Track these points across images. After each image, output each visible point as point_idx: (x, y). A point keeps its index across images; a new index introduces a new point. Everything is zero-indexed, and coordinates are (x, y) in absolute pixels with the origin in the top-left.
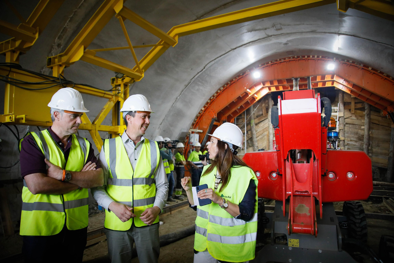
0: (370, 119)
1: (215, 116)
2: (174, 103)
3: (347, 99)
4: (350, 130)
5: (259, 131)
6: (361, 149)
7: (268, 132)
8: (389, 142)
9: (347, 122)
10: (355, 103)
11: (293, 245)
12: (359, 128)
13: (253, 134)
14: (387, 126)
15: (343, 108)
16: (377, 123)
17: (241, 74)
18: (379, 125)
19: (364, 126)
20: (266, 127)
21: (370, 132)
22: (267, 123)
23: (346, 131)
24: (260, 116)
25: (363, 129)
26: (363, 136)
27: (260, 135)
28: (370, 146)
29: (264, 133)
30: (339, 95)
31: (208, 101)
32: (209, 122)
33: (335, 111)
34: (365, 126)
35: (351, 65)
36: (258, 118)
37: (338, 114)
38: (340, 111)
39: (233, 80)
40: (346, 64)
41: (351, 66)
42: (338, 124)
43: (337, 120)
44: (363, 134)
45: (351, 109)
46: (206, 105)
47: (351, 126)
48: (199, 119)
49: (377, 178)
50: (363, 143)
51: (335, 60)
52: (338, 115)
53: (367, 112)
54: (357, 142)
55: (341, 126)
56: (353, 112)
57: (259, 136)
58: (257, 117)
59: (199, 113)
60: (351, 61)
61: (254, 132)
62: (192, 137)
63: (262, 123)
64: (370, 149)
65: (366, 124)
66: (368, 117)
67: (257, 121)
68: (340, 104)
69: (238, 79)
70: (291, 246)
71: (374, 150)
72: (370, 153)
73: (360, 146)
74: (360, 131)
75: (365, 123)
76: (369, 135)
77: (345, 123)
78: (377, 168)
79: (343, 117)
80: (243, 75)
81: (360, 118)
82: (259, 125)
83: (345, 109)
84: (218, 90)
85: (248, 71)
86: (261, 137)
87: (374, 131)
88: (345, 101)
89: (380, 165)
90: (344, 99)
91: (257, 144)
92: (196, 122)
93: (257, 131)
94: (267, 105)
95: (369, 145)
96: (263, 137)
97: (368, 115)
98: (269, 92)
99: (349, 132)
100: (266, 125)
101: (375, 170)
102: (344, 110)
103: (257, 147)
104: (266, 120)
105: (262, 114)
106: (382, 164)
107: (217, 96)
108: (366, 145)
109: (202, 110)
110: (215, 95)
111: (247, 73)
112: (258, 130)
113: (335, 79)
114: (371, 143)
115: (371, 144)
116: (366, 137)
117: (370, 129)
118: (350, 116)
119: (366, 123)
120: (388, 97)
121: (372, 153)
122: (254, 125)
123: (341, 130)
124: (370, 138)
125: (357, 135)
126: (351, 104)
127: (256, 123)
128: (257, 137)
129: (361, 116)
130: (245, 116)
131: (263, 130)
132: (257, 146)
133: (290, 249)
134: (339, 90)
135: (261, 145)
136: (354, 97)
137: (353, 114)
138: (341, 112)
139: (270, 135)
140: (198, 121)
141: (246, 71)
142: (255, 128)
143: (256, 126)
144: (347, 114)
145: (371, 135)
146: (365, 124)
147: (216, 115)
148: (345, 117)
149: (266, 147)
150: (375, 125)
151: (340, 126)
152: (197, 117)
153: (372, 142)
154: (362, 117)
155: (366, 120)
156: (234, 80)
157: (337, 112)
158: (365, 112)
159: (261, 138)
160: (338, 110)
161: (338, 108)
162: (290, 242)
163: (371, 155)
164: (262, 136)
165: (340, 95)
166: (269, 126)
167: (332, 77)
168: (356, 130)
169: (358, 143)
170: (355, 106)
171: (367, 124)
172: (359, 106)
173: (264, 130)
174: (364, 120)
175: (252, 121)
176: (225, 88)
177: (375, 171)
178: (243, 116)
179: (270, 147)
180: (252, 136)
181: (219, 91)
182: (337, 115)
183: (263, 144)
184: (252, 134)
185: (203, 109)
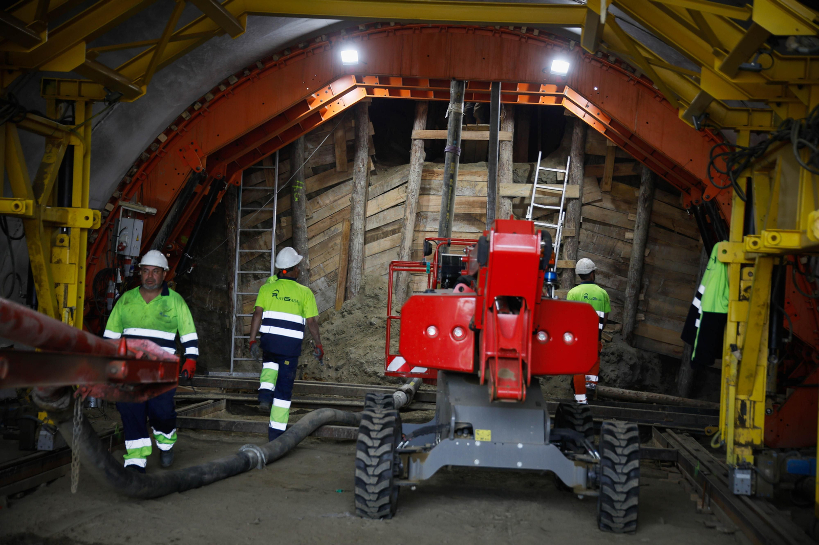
0: (650, 212)
1: (202, 167)
2: (99, 122)
3: (594, 147)
4: (594, 241)
5: (316, 217)
6: (617, 299)
7: (346, 224)
8: (693, 283)
9: (589, 217)
10: (617, 160)
11: (482, 439)
12: (617, 238)
13: (298, 228)
14: (692, 238)
15: (582, 174)
16: (669, 224)
17: (301, 45)
18: (673, 231)
19: (632, 230)
20: (342, 207)
21: (647, 252)
22: (347, 195)
23: (582, 244)
24: (325, 170)
25: (630, 241)
26: (627, 260)
27: (318, 235)
28: (644, 291)
29: (332, 229)
30: (575, 130)
31: (184, 116)
32: (178, 182)
33: (557, 178)
34: (636, 231)
35: (610, 67)
36: (316, 177)
37: (564, 190)
38: (570, 182)
39: (271, 59)
40: (601, 62)
41: (610, 70)
42: (563, 220)
43: (561, 208)
44: (627, 257)
45: (604, 179)
46: (174, 128)
47: (597, 228)
48: (144, 170)
49: (653, 386)
50: (626, 283)
51: (572, 48)
52: (566, 191)
53: (645, 191)
54: (609, 279)
55: (569, 227)
56: (608, 188)
57: (318, 237)
58: (316, 171)
59: (149, 150)
60: (612, 59)
61: (303, 223)
62: (125, 228)
63: (330, 191)
64: (642, 300)
65: (638, 226)
66: (646, 206)
67: (312, 184)
68: (574, 160)
69: (288, 57)
70: (479, 439)
71: (653, 304)
72: (642, 312)
73: (618, 289)
74: (620, 244)
75: (635, 224)
76: (643, 257)
77: (582, 218)
78: (655, 357)
79: (577, 201)
80: (305, 47)
81: (624, 206)
82: (318, 197)
83: (585, 175)
84: (220, 84)
85: (324, 37)
86: (322, 240)
87: (657, 248)
88: (589, 153)
89: (664, 349)
90: (588, 145)
91: (308, 262)
92: (135, 178)
93: (312, 218)
94: (351, 136)
95: (640, 287)
96: (331, 239)
97: (645, 200)
98: (366, 97)
99: (591, 246)
100: (343, 199)
101: (650, 362)
102: (583, 180)
103: (309, 270)
104: (342, 185)
105: (333, 165)
106: (671, 347)
107: (214, 102)
108: (633, 287)
109: (157, 141)
110: (208, 100)
111: (319, 42)
112: (315, 215)
113: (567, 92)
114: (647, 283)
115: (645, 287)
116: (634, 264)
117: (647, 240)
118: (599, 198)
119: (639, 223)
120: (689, 167)
121: (646, 312)
122: (304, 197)
123: (569, 240)
124: (644, 268)
125: (611, 255)
126: (604, 163)
127: (309, 192)
128: (309, 239)
129: (627, 202)
130: (274, 164)
131: (332, 216)
132: (308, 268)
133: (478, 444)
134: (575, 118)
135: (321, 265)
136: (615, 145)
137: (605, 192)
138: (573, 183)
139: (354, 237)
140: (142, 175)
141: (317, 38)
142: (306, 208)
143: (309, 202)
144: (590, 193)
145: (647, 260)
146: (636, 226)
147: (205, 161)
148: (584, 200)
149: (336, 275)
150: (662, 230)
151: (566, 228)
152: (139, 162)
153: (650, 282)
154: (631, 203)
155: (639, 216)
156: (276, 58)
157: (562, 182)
158: (640, 192)
159: (323, 245)
160: (566, 177)
161: (567, 172)
162: (478, 434)
163: (643, 319)
164: (327, 237)
165: (577, 132)
166: (352, 208)
167: (561, 89)
168: (610, 243)
169: (612, 279)
170: (616, 169)
171: (641, 227)
172: (626, 170)
173: (334, 219)
174: (636, 213)
175: (299, 185)
176: (244, 79)
177: (649, 365)
178: (266, 166)
179: (353, 273)
180: (294, 232)
181: (223, 88)
182: (560, 192)
183: (328, 262)
184: (294, 226)
185: (163, 138)
